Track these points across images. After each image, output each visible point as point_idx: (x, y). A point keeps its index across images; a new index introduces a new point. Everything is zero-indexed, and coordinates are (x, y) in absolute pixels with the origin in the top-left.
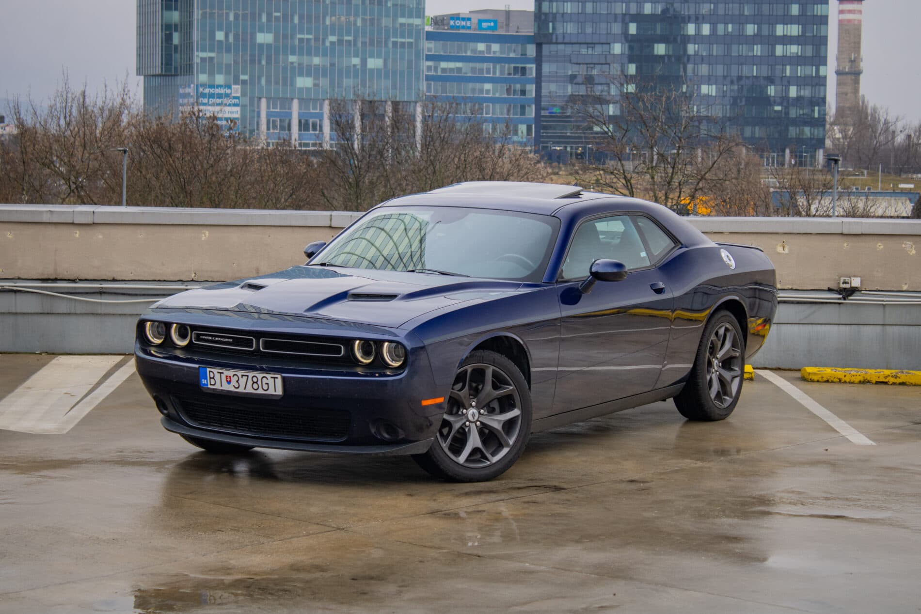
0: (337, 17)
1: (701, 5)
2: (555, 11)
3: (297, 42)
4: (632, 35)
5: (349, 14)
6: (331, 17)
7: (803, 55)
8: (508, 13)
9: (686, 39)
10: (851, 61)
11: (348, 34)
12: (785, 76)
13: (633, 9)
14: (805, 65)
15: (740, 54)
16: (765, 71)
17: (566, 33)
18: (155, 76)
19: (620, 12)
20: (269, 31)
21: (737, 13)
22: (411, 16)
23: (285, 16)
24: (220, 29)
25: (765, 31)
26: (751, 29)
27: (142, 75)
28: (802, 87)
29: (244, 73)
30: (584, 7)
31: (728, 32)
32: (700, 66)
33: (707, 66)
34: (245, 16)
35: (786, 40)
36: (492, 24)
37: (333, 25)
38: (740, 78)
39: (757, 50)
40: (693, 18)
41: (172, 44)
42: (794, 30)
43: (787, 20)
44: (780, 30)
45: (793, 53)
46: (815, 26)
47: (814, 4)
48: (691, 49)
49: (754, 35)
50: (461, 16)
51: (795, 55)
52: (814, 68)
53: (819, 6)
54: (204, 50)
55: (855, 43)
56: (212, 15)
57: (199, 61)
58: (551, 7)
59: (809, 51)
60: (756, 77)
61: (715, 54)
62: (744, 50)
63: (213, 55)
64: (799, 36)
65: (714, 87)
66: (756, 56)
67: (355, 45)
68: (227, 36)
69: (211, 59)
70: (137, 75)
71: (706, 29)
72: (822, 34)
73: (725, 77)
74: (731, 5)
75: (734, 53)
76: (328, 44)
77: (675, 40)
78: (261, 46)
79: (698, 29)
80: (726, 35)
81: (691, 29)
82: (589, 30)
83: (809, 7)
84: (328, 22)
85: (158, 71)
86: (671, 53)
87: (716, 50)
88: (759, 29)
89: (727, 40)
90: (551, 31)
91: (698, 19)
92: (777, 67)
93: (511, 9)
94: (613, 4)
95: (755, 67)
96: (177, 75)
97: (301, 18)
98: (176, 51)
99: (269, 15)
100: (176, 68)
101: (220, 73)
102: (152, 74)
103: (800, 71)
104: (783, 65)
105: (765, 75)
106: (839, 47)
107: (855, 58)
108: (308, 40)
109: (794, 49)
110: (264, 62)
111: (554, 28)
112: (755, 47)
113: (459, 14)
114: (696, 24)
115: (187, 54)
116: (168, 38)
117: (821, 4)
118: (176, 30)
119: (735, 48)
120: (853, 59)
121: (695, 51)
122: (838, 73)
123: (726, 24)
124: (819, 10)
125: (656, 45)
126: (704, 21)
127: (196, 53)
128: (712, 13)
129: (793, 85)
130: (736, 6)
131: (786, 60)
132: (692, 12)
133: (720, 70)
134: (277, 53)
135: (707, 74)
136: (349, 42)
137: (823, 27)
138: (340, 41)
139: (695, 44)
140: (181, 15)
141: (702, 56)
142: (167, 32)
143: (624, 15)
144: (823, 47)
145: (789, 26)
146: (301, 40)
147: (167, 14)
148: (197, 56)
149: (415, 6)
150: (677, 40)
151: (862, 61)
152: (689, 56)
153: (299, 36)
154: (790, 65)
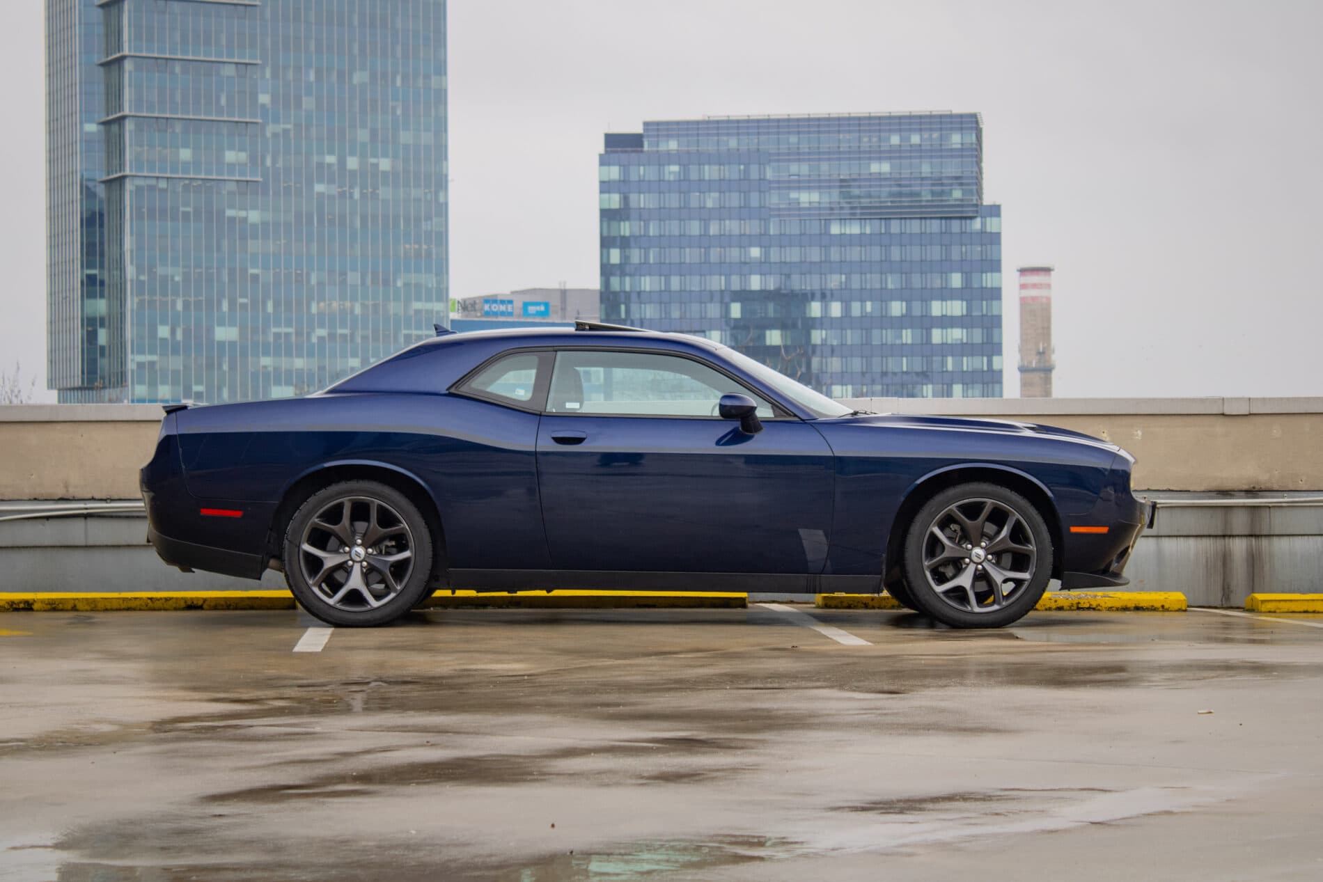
0: (327, 302)
1: (828, 277)
2: (628, 288)
3: (271, 339)
4: (736, 320)
5: (343, 298)
6: (318, 303)
7: (970, 342)
8: (564, 293)
9: (811, 324)
10: (1039, 353)
11: (343, 325)
12: (947, 371)
13: (736, 284)
14: (972, 355)
15: (884, 341)
16: (918, 365)
17: (645, 319)
18: (74, 389)
19: (718, 288)
20: (232, 324)
21: (878, 286)
22: (429, 299)
23: (254, 303)
24: (164, 322)
25: (917, 309)
26: (897, 308)
27: (55, 388)
28: (970, 386)
29: (199, 382)
30: (668, 283)
31: (866, 313)
32: (829, 360)
33: (840, 359)
34: (198, 304)
35: (947, 322)
36: (542, 308)
37: (321, 314)
38: (884, 374)
39: (907, 336)
40: (818, 295)
41: (96, 344)
42: (956, 308)
43: (946, 294)
44: (937, 308)
45: (957, 340)
46: (984, 303)
47: (982, 272)
48: (817, 336)
49: (903, 316)
50: (499, 298)
51: (959, 342)
52: (985, 359)
53: (989, 274)
54: (141, 351)
55: (1043, 328)
56: (152, 303)
57: (135, 367)
58: (622, 283)
59: (978, 336)
60: (906, 373)
61: (849, 342)
62: (888, 336)
63: (154, 358)
64: (962, 316)
65: (850, 387)
66: (906, 344)
67: (352, 340)
68: (173, 332)
69: (152, 364)
70: (48, 388)
71: (836, 309)
72: (995, 312)
73: (863, 374)
74: (868, 276)
75: (876, 342)
76: (314, 340)
77: (794, 326)
78: (221, 344)
79: (826, 309)
80: (864, 317)
81: (815, 309)
82: (676, 314)
83: (975, 276)
84: (314, 309)
85: (78, 383)
86: (789, 343)
87: (851, 337)
88: (909, 308)
89: (866, 324)
90: (623, 315)
91: (825, 296)
92: (934, 358)
93: (568, 286)
94: (708, 277)
95: (905, 360)
96: (104, 388)
97: (277, 305)
98: (102, 355)
99: (232, 302)
100: (103, 378)
101: (164, 382)
102: (69, 386)
103: (967, 363)
104: (943, 356)
105: (919, 369)
106: (1022, 335)
107: (1044, 348)
108: (287, 335)
109: (957, 334)
110: (225, 367)
111: (628, 312)
112: (904, 331)
113: (496, 295)
114: (821, 301)
115: (117, 358)
116: (91, 337)
117: (992, 271)
118: (102, 325)
119: (876, 333)
120: (1041, 350)
121: (822, 339)
122: (1023, 370)
123: (863, 301)
124: (989, 280)
125: (768, 333)
126: (833, 298)
127: (130, 357)
128: (843, 286)
129: (957, 383)
130: (876, 277)
131: (946, 349)
132: (816, 286)
133: (857, 364)
134: (244, 354)
135: (839, 370)
136: (344, 336)
137: (995, 303)
138: (332, 336)
139: (822, 329)
140: (109, 306)
141: (832, 346)
142: (90, 329)
143: (722, 291)
144: (996, 331)
145: (949, 303)
146: (277, 336)
147: (88, 302)
148: (132, 360)
149: (435, 285)
150: (797, 326)
151: (1053, 352)
152: (815, 346)
153: (274, 330)
154: (952, 356)
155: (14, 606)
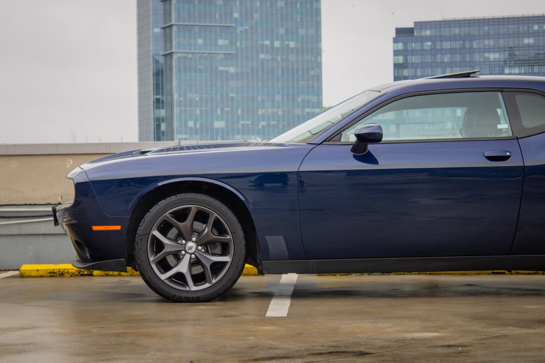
0: (266, 109)
3: (240, 126)
5: (273, 107)
6: (262, 110)
11: (274, 120)
20: (222, 120)
22: (313, 107)
23: (232, 110)
24: (191, 119)
34: (206, 111)
37: (263, 115)
41: (160, 130)
54: (181, 133)
56: (185, 111)
63: (187, 136)
67: (278, 127)
68: (195, 124)
76: (260, 127)
78: (217, 129)
84: (260, 113)
90: (405, 116)
97: (243, 111)
98: (163, 135)
99: (222, 110)
108: (248, 125)
115: (170, 136)
116: (158, 127)
118: (163, 121)
127: (175, 136)
134: (228, 134)
136: (274, 125)
138: (268, 125)
140: (166, 112)
142: (158, 123)
146: (243, 125)
147: (156, 111)
148: (177, 137)
149: (316, 101)
153: (242, 122)
155: (81, 273)
